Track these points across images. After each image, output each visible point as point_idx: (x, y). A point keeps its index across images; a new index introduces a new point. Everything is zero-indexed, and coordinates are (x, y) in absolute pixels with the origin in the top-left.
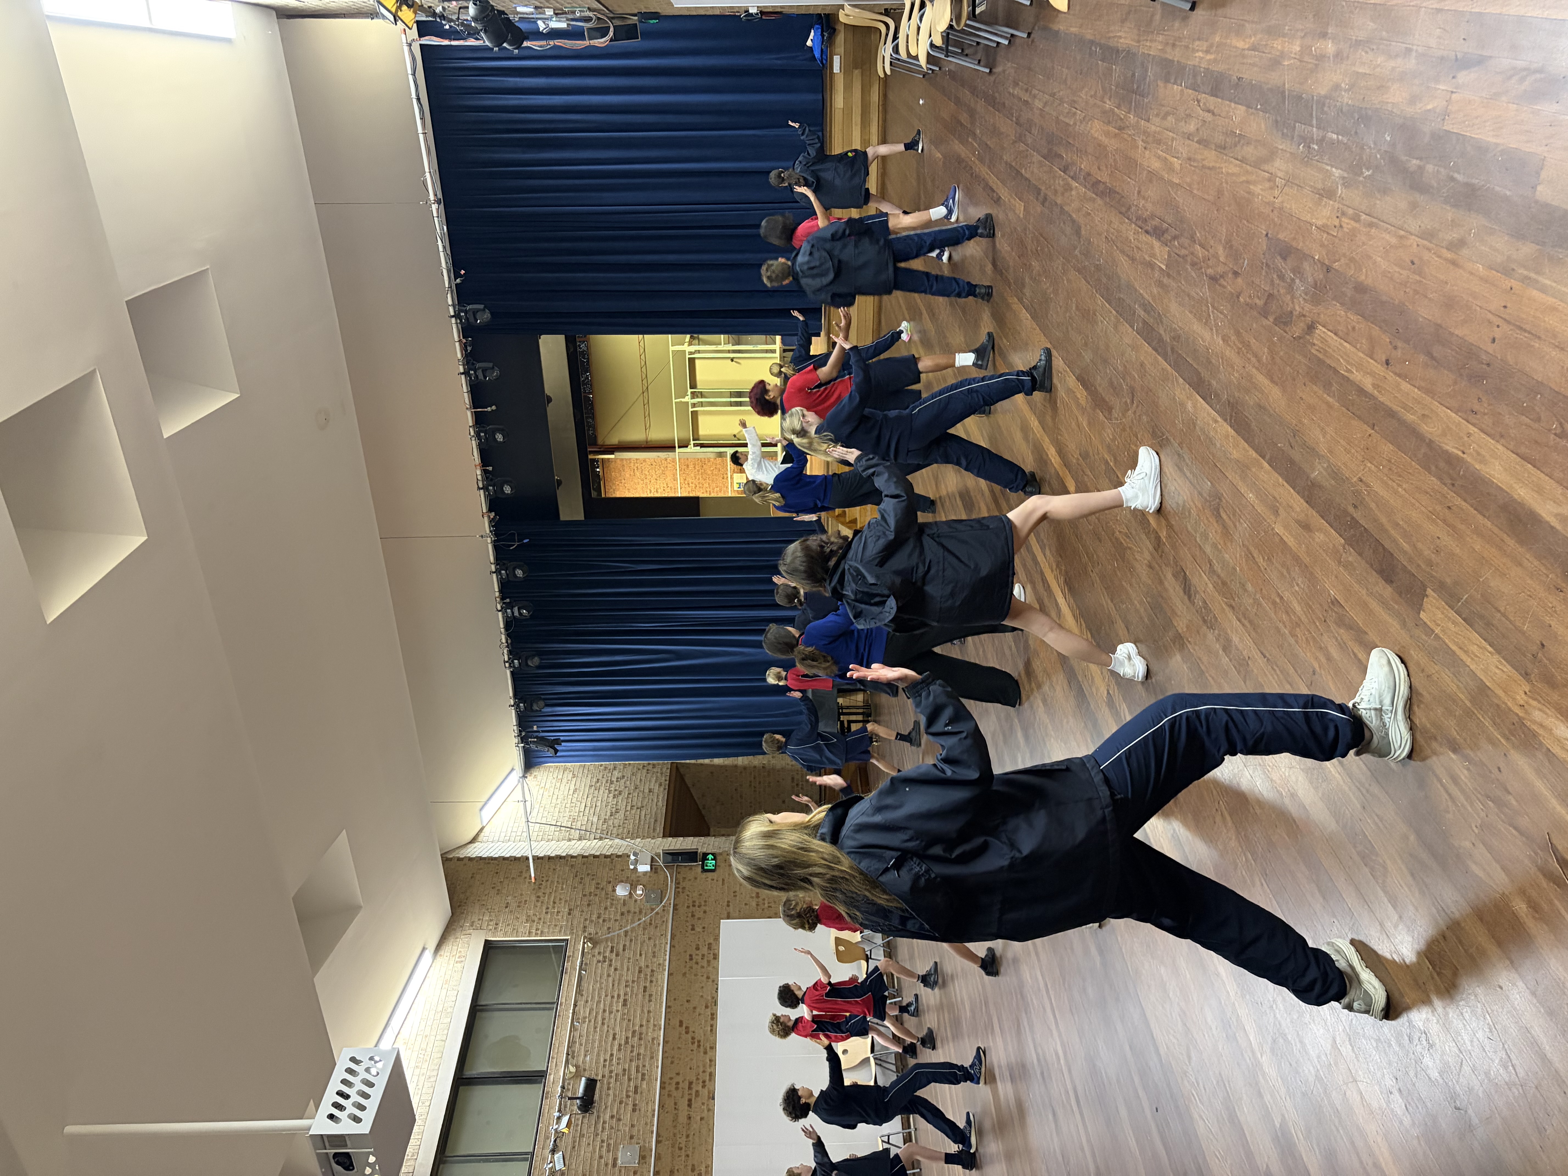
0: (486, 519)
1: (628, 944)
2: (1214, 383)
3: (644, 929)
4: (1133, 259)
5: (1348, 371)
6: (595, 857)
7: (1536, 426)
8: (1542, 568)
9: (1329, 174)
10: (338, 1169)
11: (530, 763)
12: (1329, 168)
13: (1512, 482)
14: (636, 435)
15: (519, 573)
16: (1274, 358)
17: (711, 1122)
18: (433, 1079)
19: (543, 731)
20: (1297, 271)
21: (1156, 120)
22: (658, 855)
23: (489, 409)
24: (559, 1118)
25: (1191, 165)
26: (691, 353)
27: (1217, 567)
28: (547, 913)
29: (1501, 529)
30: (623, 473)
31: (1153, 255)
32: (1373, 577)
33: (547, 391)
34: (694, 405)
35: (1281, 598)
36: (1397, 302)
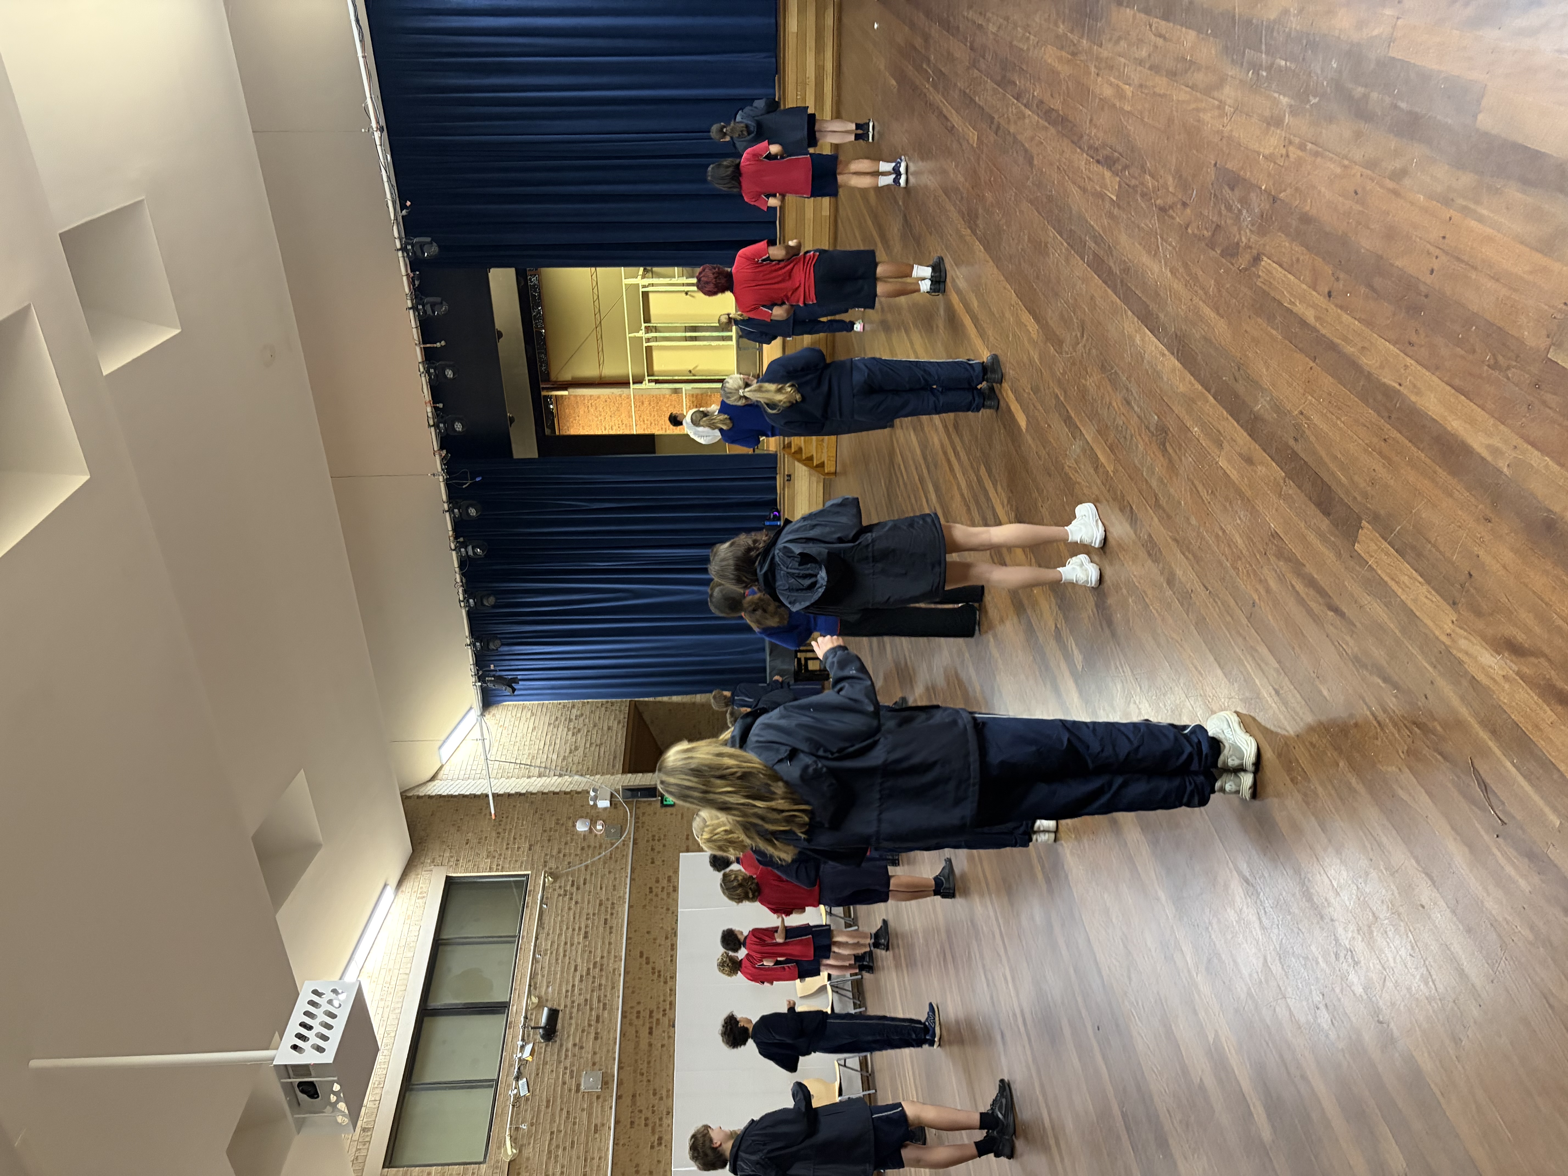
0: (437, 457)
1: (588, 878)
2: (1162, 316)
3: (605, 863)
4: (1084, 190)
5: (1291, 303)
6: (554, 793)
7: (1471, 357)
8: (1473, 500)
9: (1276, 102)
10: (303, 1097)
11: (488, 701)
12: (1276, 95)
13: (1446, 414)
14: (589, 371)
15: (472, 512)
16: (1220, 291)
17: (672, 1049)
18: (398, 1011)
19: (500, 670)
20: (1244, 201)
21: (1110, 46)
22: (617, 791)
23: (438, 345)
24: (523, 1047)
25: (1142, 93)
26: (644, 287)
27: (1163, 501)
28: (507, 849)
29: (1434, 461)
30: (577, 410)
31: (1104, 186)
32: (1312, 510)
33: (498, 325)
34: (648, 340)
35: (1224, 531)
36: (1340, 233)
